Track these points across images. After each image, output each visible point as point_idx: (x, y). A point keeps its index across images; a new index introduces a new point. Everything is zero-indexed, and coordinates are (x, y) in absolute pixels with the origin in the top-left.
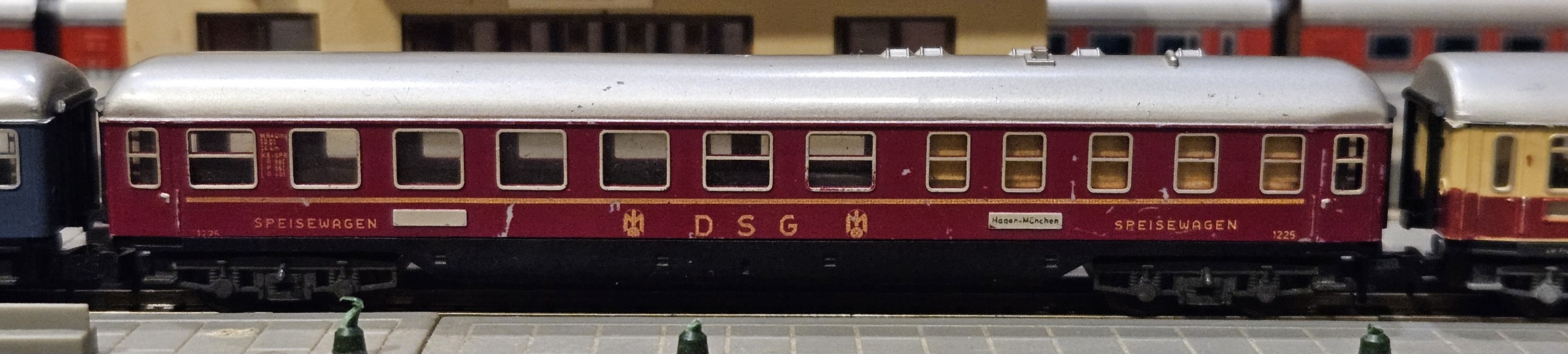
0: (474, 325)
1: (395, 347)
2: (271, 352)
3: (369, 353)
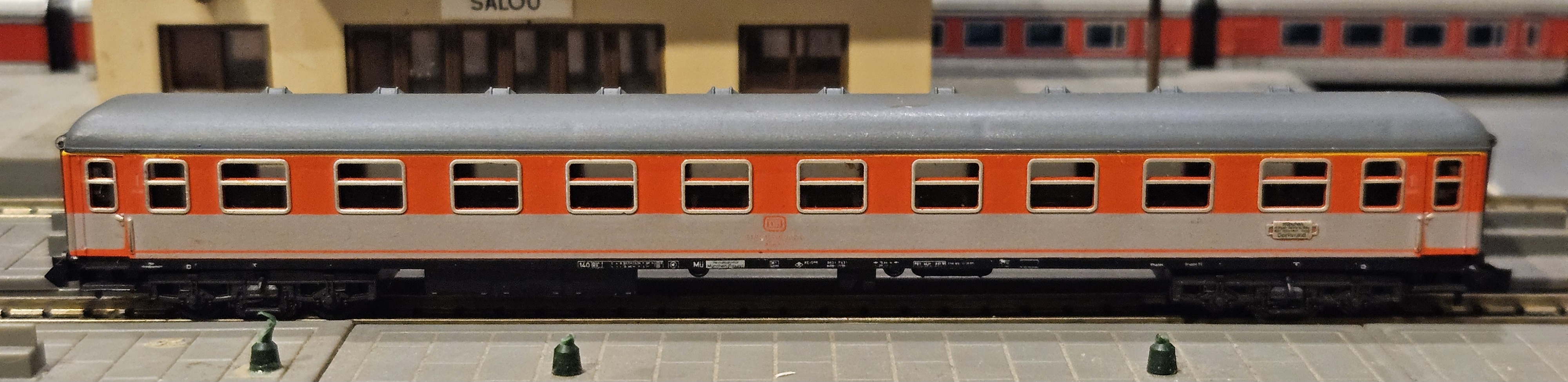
1: (308, 357)
2: (198, 363)
3: (282, 364)
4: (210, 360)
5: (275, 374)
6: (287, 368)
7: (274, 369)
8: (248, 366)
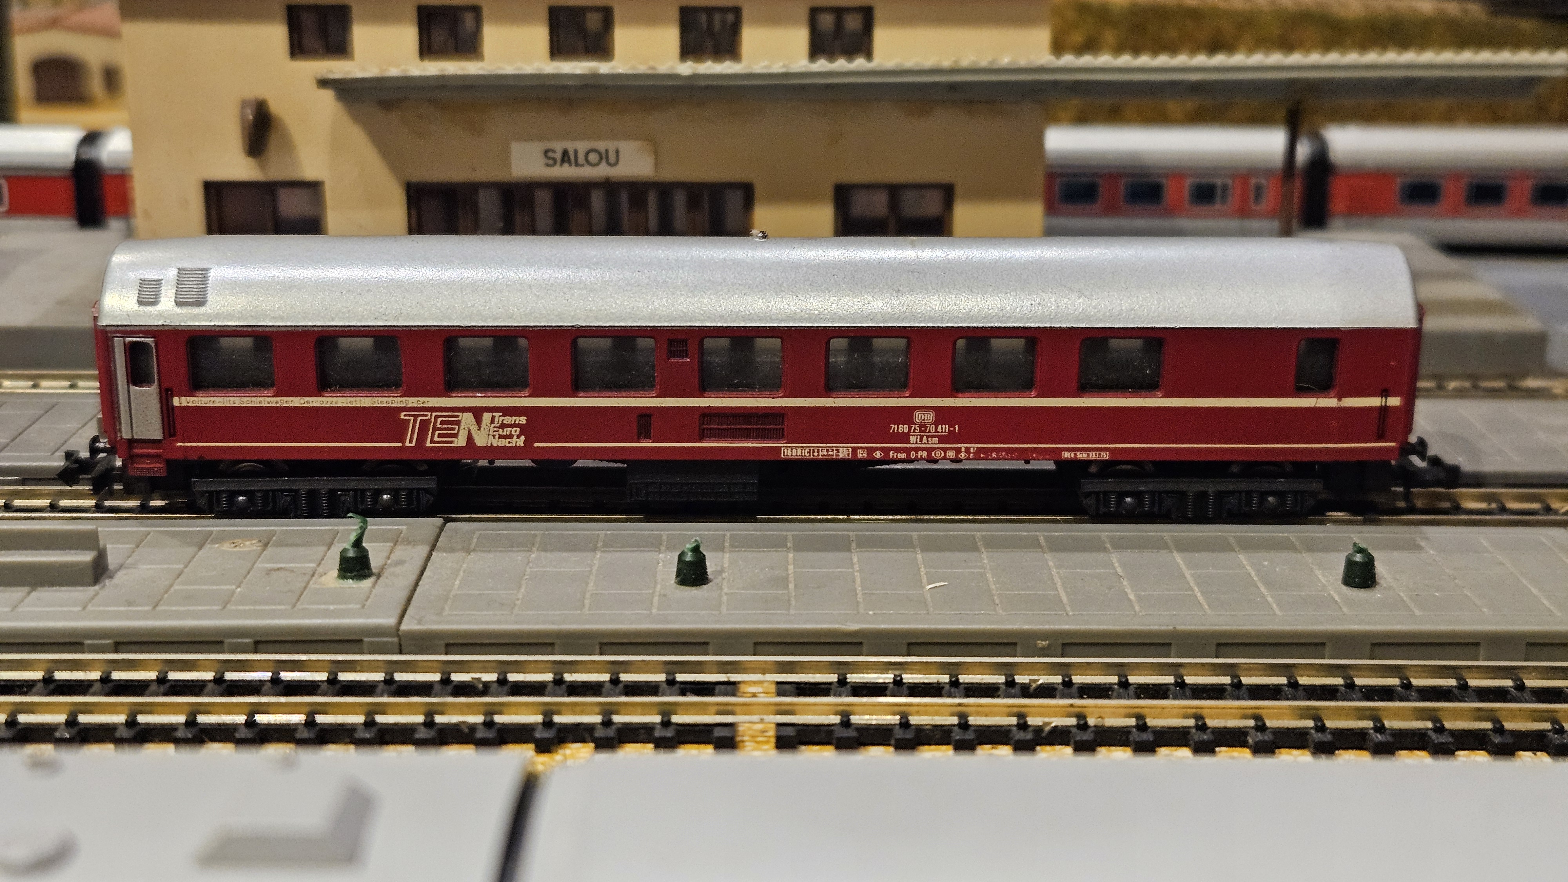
0: (478, 533)
1: (401, 562)
2: (278, 569)
3: (374, 570)
4: (291, 565)
5: (367, 583)
6: (379, 576)
7: (366, 577)
8: (335, 573)
